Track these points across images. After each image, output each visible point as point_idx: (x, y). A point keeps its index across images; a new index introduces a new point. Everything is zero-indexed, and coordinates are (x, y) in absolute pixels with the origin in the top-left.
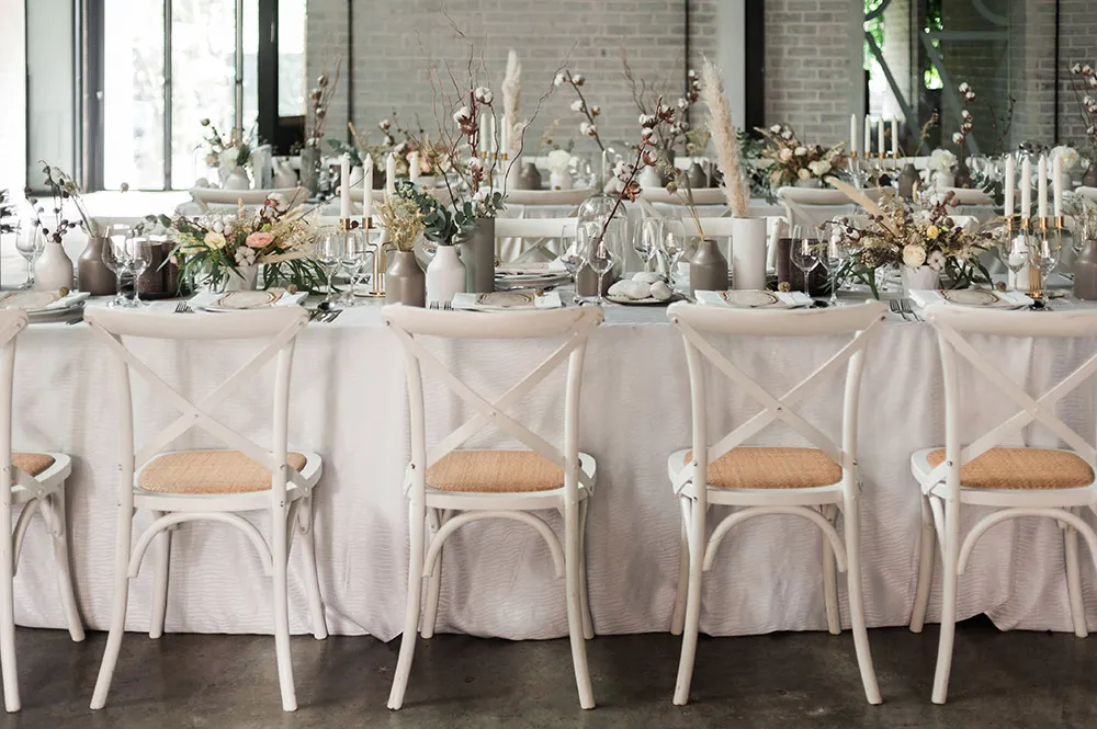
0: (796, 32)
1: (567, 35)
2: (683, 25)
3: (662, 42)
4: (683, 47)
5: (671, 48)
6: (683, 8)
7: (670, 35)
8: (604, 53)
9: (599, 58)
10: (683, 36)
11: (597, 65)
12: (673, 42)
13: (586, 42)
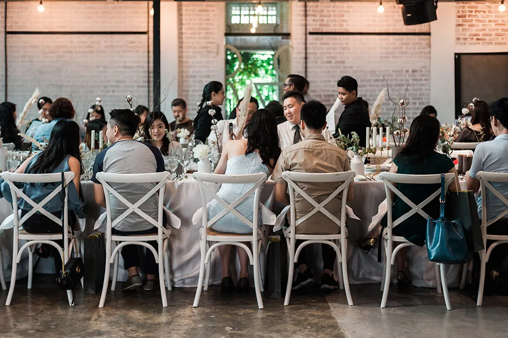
0: (195, 82)
1: (98, 84)
2: (147, 79)
3: (139, 87)
4: (147, 89)
5: (142, 89)
6: (147, 72)
7: (141, 84)
8: (113, 91)
9: (111, 94)
10: (146, 84)
11: (111, 96)
12: (143, 87)
13: (106, 87)
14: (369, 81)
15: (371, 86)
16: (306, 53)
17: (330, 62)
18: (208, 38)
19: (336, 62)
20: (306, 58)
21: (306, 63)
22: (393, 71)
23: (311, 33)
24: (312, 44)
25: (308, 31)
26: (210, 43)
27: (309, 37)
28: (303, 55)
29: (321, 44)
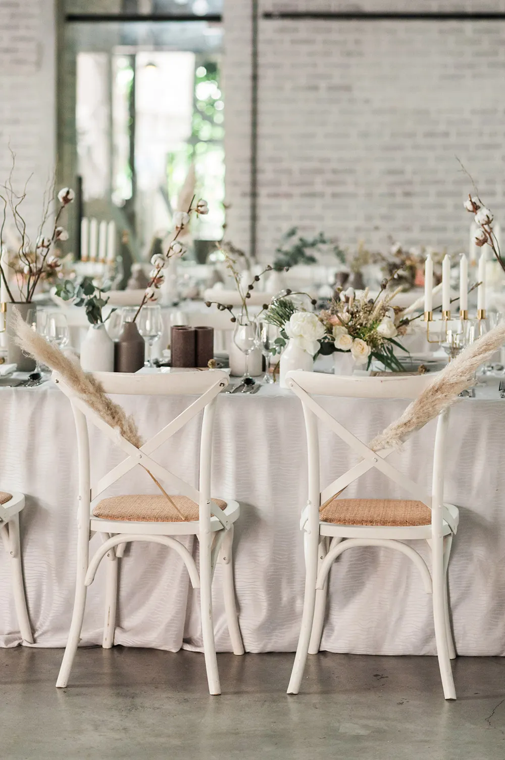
14: (412, 135)
15: (416, 147)
16: (255, 66)
17: (315, 88)
18: (16, 27)
19: (331, 88)
20: (255, 78)
21: (255, 88)
22: (473, 112)
23: (268, 16)
24: (270, 42)
25: (261, 10)
26: (22, 39)
27: (264, 24)
28: (248, 71)
29: (293, 42)
